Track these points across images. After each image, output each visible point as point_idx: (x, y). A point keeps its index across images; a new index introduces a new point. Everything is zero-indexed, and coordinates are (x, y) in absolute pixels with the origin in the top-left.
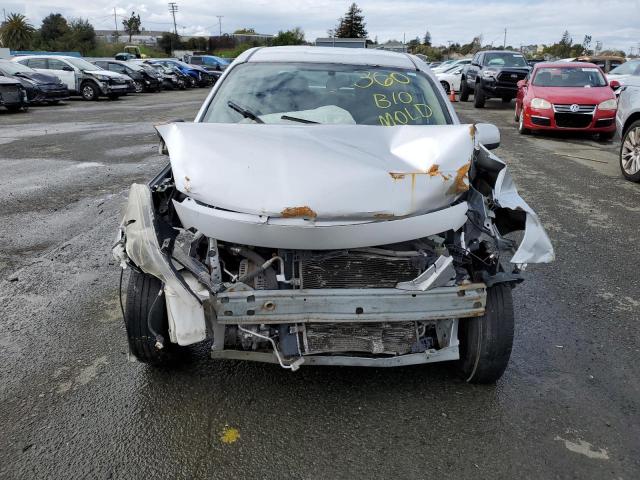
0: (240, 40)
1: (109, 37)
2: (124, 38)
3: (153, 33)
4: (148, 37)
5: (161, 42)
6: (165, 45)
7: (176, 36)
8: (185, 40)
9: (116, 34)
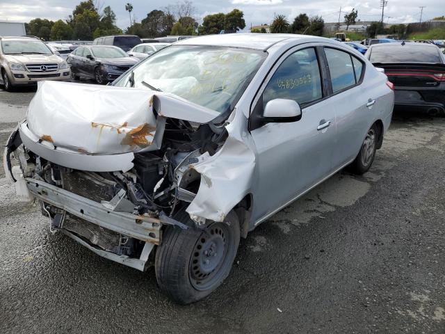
0: (434, 25)
1: (333, 27)
2: (344, 27)
3: (366, 23)
4: (360, 26)
5: (369, 29)
6: (371, 31)
7: (381, 24)
8: (388, 27)
9: (338, 25)
